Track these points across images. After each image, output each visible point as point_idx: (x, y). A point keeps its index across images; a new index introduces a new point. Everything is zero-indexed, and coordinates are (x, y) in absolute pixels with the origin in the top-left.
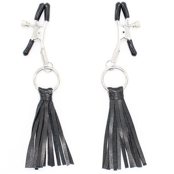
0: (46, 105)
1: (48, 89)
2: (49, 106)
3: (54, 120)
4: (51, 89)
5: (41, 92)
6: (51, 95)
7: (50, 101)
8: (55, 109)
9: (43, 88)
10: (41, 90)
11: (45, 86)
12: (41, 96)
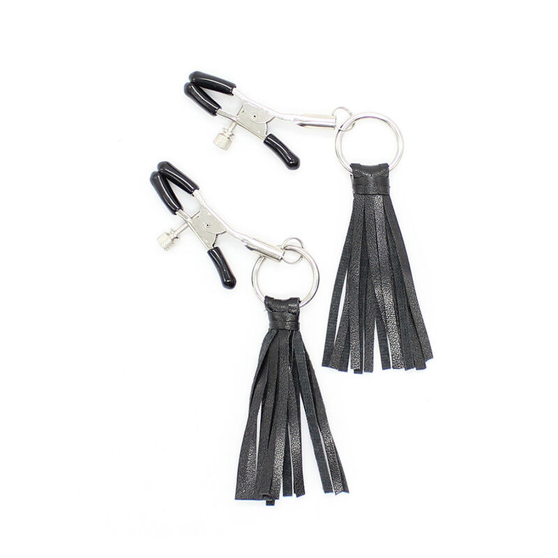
0: (285, 341)
1: (288, 300)
2: (290, 344)
3: (304, 378)
4: (296, 300)
5: (271, 309)
6: (297, 315)
7: (292, 331)
8: (307, 350)
9: (275, 298)
10: (271, 304)
11: (282, 294)
12: (273, 318)
